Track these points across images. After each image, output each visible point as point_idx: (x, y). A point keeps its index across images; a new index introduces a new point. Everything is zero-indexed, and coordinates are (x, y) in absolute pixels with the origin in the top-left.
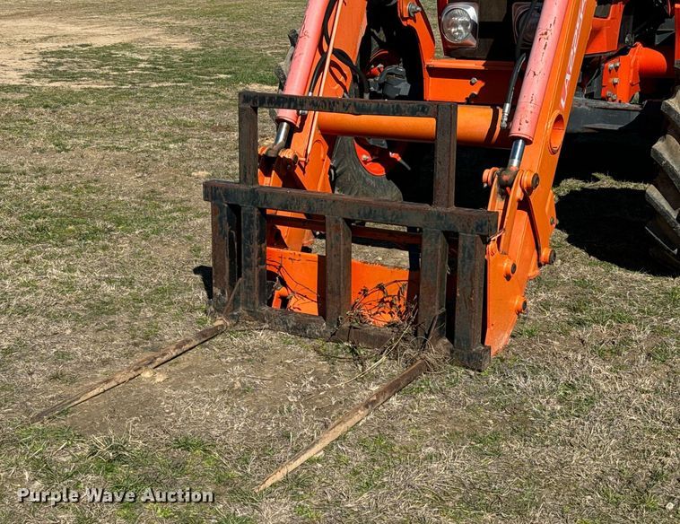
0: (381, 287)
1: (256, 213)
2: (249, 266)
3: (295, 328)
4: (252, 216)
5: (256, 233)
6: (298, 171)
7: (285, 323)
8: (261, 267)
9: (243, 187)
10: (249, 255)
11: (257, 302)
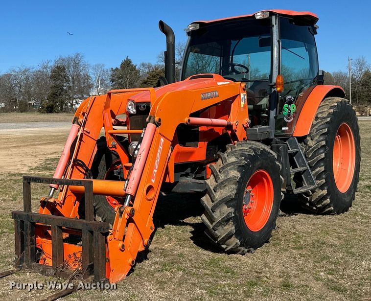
0: (74, 254)
1: (29, 224)
2: (27, 246)
3: (42, 271)
4: (27, 225)
5: (29, 232)
6: (58, 207)
7: (39, 269)
8: (31, 246)
9: (25, 213)
10: (27, 241)
11: (30, 261)
